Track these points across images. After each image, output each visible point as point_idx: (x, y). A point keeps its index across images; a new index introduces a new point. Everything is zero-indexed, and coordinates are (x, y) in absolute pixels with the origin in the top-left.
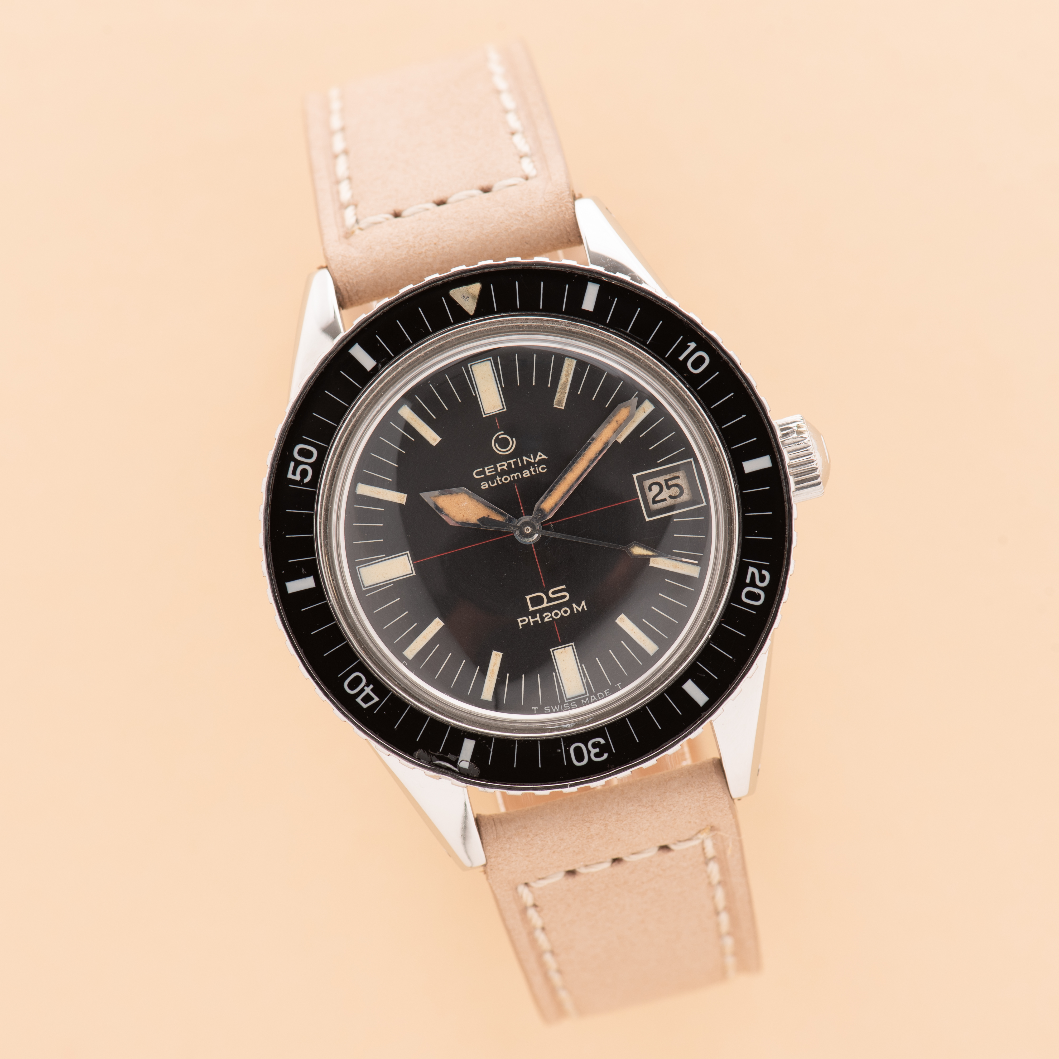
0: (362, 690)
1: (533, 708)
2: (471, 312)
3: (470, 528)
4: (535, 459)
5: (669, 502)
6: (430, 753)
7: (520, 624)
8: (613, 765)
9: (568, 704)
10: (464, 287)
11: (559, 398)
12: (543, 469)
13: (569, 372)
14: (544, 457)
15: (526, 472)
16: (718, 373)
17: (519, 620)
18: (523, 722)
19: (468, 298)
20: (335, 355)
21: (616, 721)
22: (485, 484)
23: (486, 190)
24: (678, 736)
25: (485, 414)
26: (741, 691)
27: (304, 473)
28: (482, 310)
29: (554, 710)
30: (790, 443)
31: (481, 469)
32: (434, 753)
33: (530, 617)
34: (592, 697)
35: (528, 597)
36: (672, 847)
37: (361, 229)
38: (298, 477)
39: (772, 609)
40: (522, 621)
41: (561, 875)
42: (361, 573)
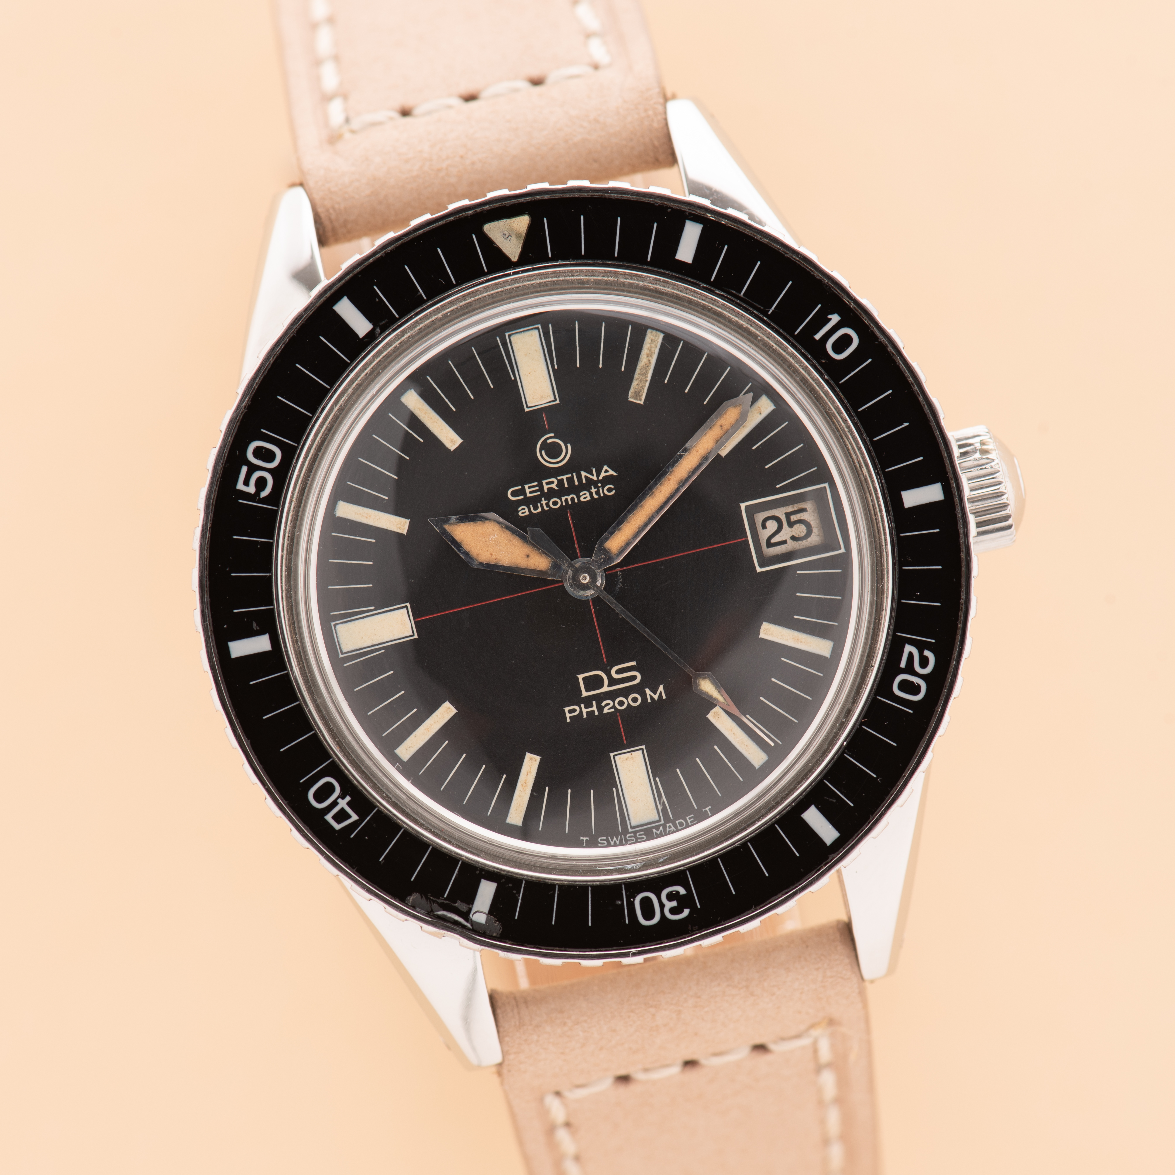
0: (335, 803)
1: (581, 838)
2: (514, 257)
3: (500, 572)
4: (598, 476)
5: (791, 546)
6: (430, 899)
7: (568, 715)
8: (696, 927)
9: (632, 834)
10: (505, 220)
11: (636, 387)
12: (609, 490)
13: (653, 351)
14: (611, 472)
15: (585, 494)
16: (870, 360)
17: (567, 709)
18: (567, 858)
19: (510, 237)
20: (314, 312)
21: (704, 862)
22: (524, 509)
23: (537, 82)
24: (794, 887)
25: (528, 407)
26: (887, 825)
27: (261, 483)
28: (530, 255)
29: (612, 843)
30: (969, 467)
31: (520, 487)
32: (435, 899)
33: (582, 706)
34: (668, 825)
35: (581, 677)
36: (772, 1046)
37: (353, 132)
38: (251, 489)
39: (936, 708)
40: (570, 711)
41: (608, 1082)
42: (338, 632)
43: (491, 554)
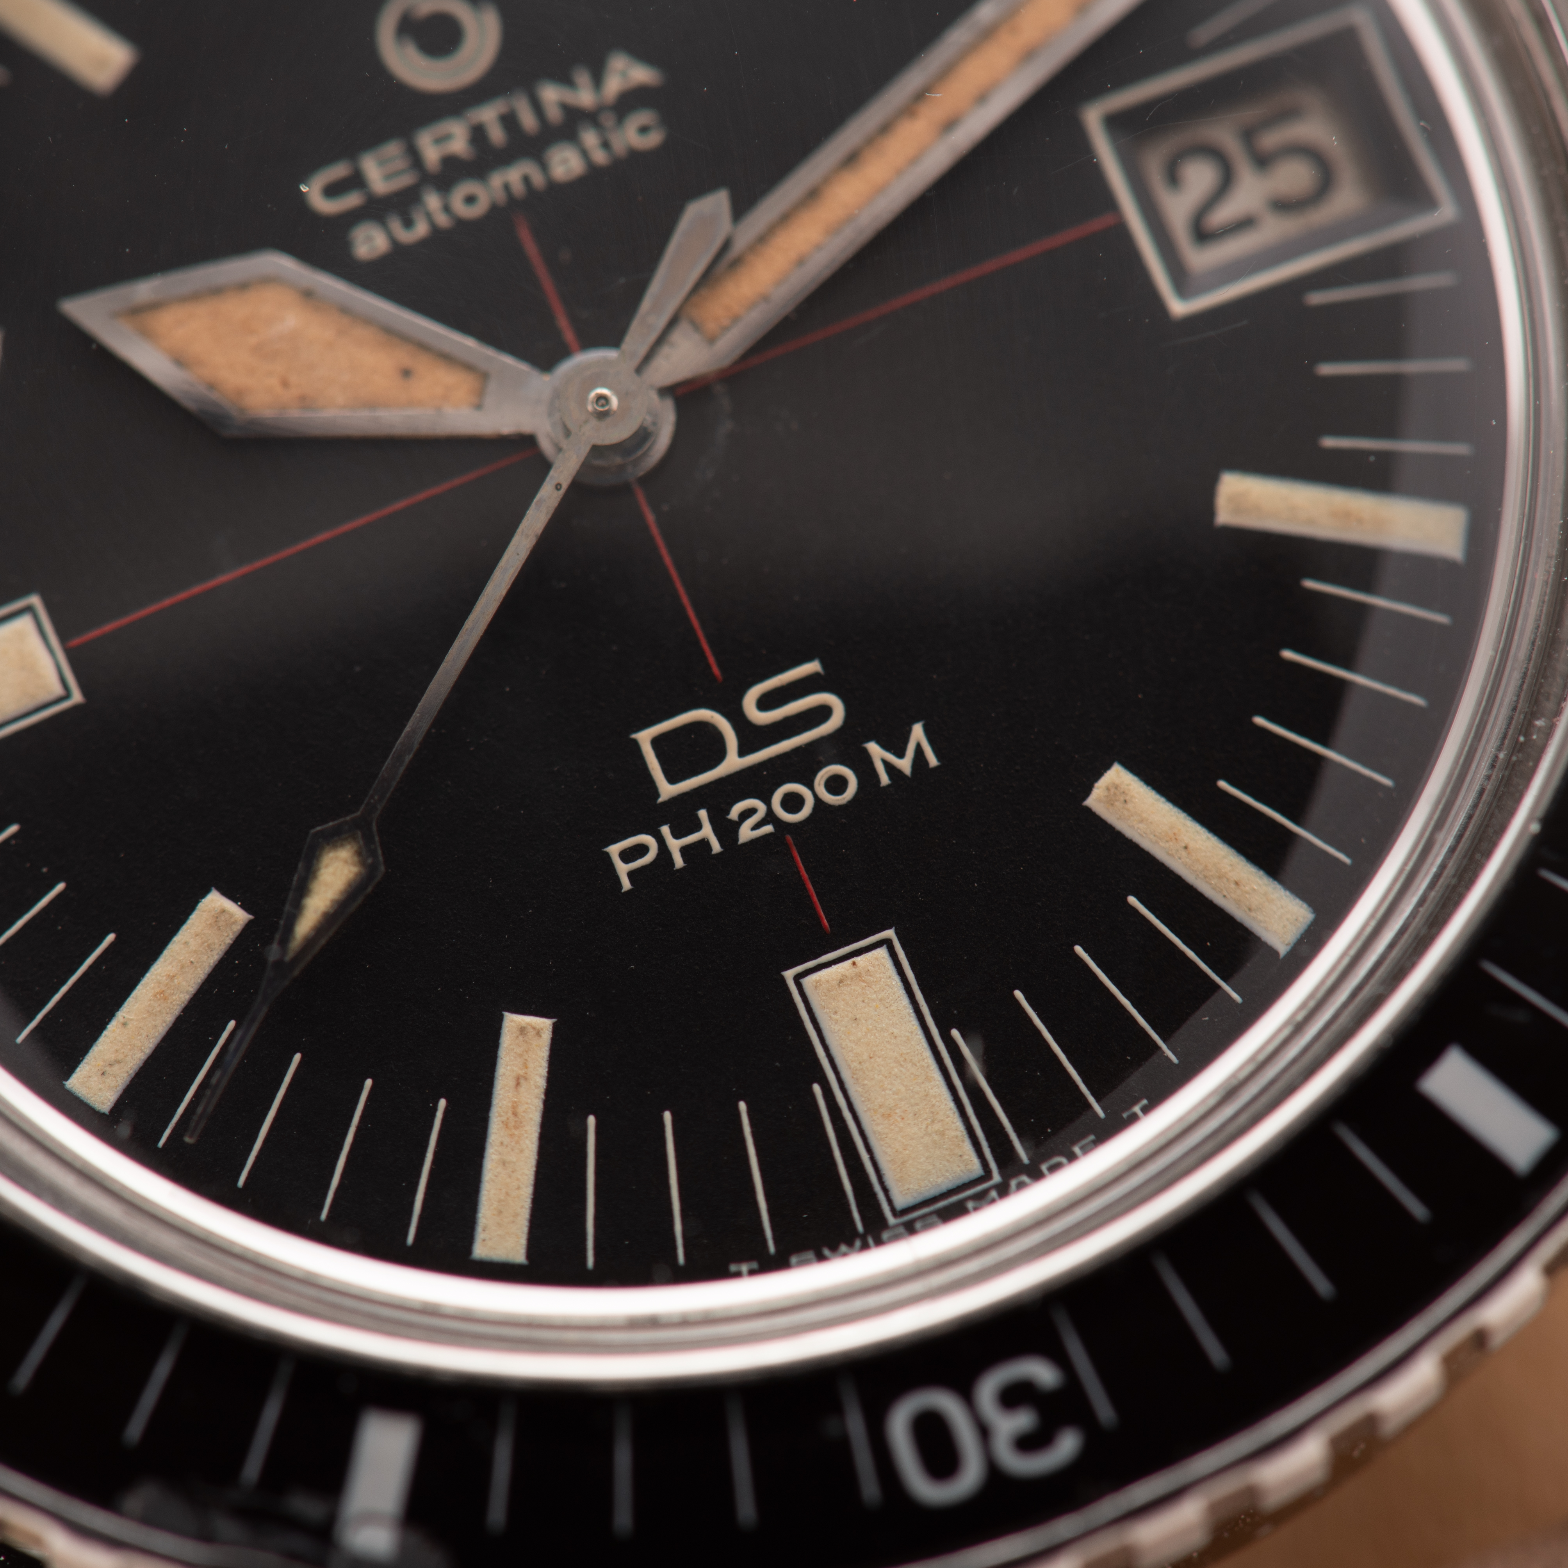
1: (733, 1268)
4: (598, 90)
5: (1267, 228)
7: (623, 869)
9: (900, 1231)
12: (643, 131)
14: (640, 74)
15: (564, 156)
22: (371, 234)
31: (346, 168)
33: (665, 830)
35: (645, 737)
40: (628, 856)
43: (285, 384)
